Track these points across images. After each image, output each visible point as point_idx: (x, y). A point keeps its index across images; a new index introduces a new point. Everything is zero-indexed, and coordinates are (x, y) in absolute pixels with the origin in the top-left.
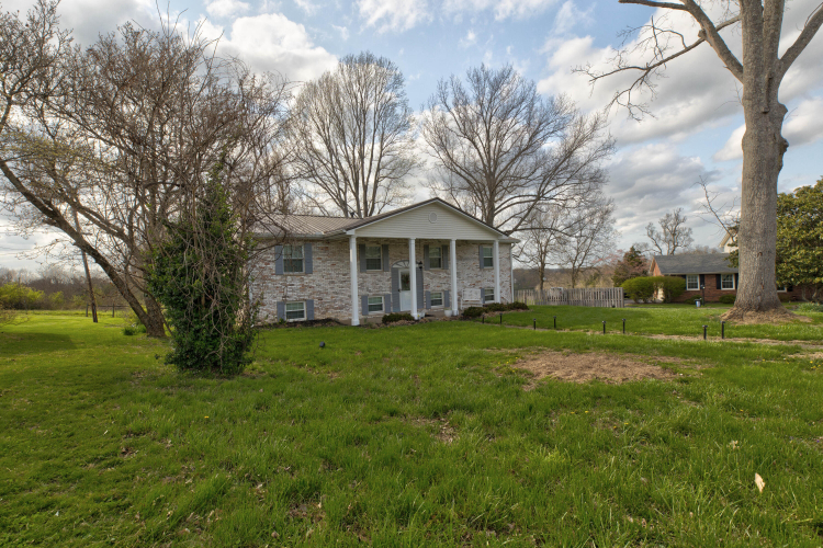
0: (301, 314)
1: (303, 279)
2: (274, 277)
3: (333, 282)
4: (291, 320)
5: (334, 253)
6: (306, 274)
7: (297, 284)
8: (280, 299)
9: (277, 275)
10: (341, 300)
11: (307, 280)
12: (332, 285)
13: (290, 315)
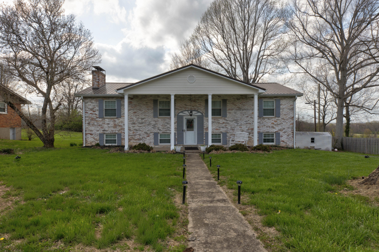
0: (114, 141)
1: (115, 121)
2: (98, 119)
3: (134, 123)
4: (107, 145)
5: (135, 106)
6: (117, 118)
7: (112, 124)
8: (101, 132)
9: (100, 118)
10: (140, 135)
11: (117, 121)
12: (133, 125)
13: (107, 141)
